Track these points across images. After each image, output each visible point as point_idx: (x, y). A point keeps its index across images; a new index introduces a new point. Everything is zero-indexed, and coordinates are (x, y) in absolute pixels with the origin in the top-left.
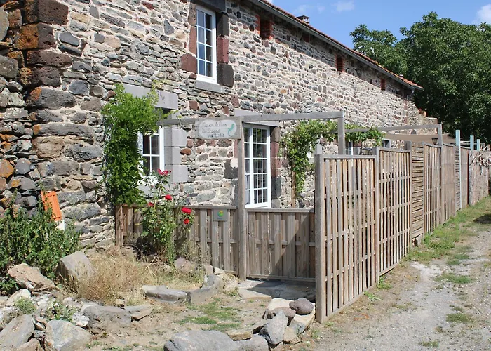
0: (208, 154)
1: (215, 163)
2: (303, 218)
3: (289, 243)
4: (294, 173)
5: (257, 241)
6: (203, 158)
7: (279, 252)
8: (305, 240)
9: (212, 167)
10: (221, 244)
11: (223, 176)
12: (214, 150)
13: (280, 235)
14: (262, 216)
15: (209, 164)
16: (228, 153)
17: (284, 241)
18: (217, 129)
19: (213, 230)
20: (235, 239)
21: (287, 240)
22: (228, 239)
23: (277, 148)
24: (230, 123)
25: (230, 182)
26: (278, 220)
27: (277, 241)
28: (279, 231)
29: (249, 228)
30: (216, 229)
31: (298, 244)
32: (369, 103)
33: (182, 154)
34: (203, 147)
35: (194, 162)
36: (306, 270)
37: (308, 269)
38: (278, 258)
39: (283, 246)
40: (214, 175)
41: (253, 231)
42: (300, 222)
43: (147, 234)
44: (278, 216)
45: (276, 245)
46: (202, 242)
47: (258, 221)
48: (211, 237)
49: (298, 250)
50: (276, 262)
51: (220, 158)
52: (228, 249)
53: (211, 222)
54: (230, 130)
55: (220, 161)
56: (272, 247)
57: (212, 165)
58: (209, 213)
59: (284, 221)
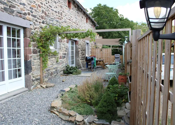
4: (41, 58)
23: (29, 41)
32: (82, 26)
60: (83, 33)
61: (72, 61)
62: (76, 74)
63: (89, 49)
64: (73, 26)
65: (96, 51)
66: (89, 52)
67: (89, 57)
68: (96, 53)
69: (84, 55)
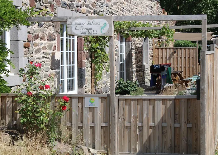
0: (41, 48)
1: (45, 56)
2: (169, 103)
3: (156, 125)
4: (93, 65)
5: (127, 124)
6: (38, 51)
7: (147, 133)
8: (171, 122)
9: (43, 60)
10: (92, 128)
11: (50, 67)
12: (45, 44)
13: (148, 118)
14: (132, 102)
15: (41, 56)
16: (53, 47)
17: (151, 123)
18: (90, 26)
19: (84, 115)
20: (106, 122)
21: (154, 122)
22: (100, 122)
23: (83, 42)
24: (102, 22)
25: (54, 73)
26: (146, 105)
27: (145, 123)
28: (148, 115)
29: (120, 112)
30: (88, 115)
31: (164, 125)
32: (137, 4)
33: (25, 47)
34: (38, 41)
35: (32, 55)
36: (171, 147)
37: (173, 146)
38: (145, 138)
39: (151, 128)
40: (45, 66)
41: (123, 115)
42: (166, 107)
43: (25, 120)
44: (146, 102)
45: (144, 127)
46: (73, 126)
47: (127, 106)
48: (82, 122)
49: (165, 130)
50: (144, 141)
51: (48, 51)
52: (98, 132)
53: (82, 108)
54: (102, 28)
55: (48, 54)
56: (141, 129)
57: (43, 57)
58: (81, 101)
59: (151, 107)
60: (156, 30)
61: (122, 72)
62: (136, 93)
63: (148, 49)
64: (125, 8)
65: (164, 54)
66: (149, 56)
67: (156, 65)
68: (162, 58)
69: (140, 63)
